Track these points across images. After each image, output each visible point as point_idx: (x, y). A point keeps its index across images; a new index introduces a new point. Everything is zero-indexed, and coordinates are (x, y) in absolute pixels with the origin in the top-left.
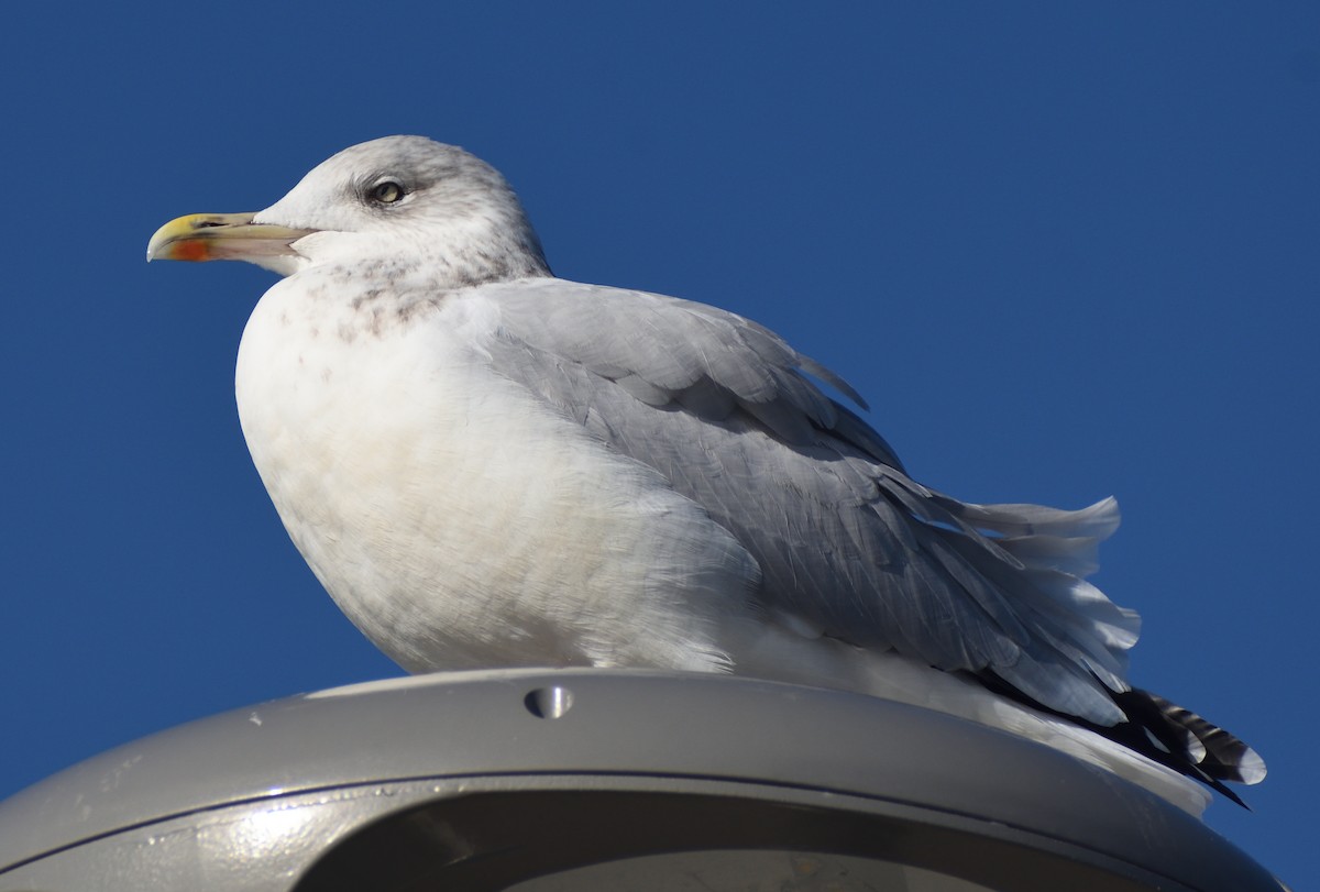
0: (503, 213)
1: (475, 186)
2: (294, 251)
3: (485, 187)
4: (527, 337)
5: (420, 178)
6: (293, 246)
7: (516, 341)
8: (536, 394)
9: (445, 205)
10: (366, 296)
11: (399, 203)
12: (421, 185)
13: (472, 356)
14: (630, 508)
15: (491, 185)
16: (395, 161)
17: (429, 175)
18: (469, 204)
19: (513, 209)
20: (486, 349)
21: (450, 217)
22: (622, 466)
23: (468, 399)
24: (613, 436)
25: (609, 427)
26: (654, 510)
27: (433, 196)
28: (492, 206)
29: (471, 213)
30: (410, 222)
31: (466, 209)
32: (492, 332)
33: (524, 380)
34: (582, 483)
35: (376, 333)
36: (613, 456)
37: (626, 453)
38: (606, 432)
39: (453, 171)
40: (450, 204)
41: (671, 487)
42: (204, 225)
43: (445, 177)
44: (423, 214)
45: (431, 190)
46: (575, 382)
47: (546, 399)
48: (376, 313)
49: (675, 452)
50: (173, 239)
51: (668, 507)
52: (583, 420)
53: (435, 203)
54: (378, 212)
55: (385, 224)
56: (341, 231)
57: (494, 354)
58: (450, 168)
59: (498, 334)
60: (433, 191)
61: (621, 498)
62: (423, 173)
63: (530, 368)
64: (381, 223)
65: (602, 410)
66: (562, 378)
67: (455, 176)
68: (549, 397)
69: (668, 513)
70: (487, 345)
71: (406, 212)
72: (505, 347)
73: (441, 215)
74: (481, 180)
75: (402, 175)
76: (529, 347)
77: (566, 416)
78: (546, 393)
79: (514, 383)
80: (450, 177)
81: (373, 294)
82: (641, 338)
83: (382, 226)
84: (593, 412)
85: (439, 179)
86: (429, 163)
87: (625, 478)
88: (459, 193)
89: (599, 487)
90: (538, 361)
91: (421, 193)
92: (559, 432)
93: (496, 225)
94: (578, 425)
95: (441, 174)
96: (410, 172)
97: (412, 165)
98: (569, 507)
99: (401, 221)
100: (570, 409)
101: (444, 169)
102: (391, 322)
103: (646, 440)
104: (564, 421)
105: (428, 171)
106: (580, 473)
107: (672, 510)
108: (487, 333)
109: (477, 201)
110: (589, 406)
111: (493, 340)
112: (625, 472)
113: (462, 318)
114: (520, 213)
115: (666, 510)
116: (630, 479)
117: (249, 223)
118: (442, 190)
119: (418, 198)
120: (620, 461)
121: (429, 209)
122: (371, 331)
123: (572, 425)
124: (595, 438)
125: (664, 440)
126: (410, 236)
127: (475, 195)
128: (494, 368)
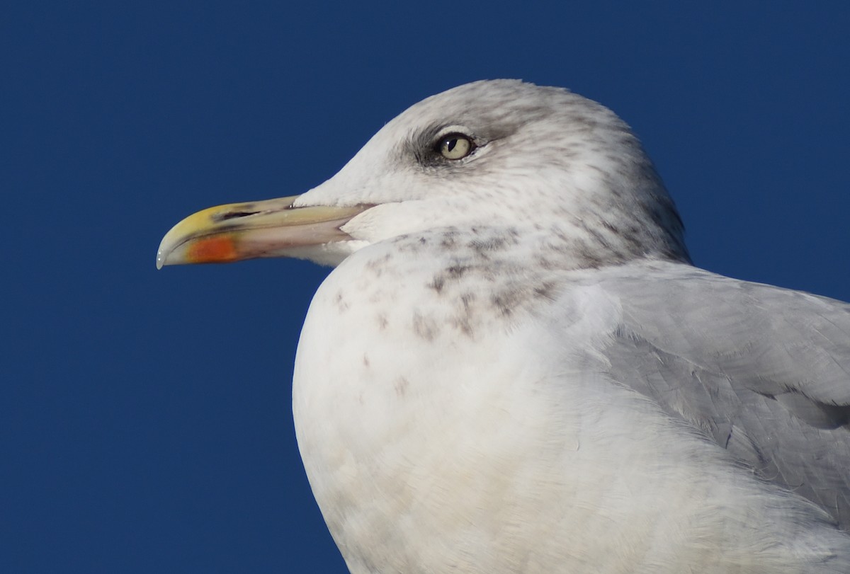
0: (613, 158)
1: (573, 127)
2: (347, 235)
3: (586, 126)
4: (655, 339)
5: (495, 125)
6: (345, 229)
7: (640, 342)
8: (665, 408)
9: (531, 153)
10: (447, 273)
11: (470, 158)
12: (498, 135)
13: (584, 361)
14: (784, 551)
15: (593, 124)
16: (464, 108)
17: (508, 119)
18: (562, 150)
19: (629, 157)
20: (603, 352)
21: (539, 167)
22: (773, 498)
23: (579, 416)
24: (762, 460)
25: (757, 450)
26: (814, 554)
27: (514, 145)
28: (597, 150)
29: (567, 160)
30: (486, 178)
31: (559, 156)
32: (610, 332)
33: (650, 391)
34: (724, 521)
35: (466, 330)
36: (762, 485)
37: (780, 483)
38: (754, 456)
39: (542, 112)
40: (539, 151)
41: (836, 525)
42: (228, 216)
43: (530, 120)
44: (504, 167)
45: (513, 137)
46: (715, 394)
47: (676, 414)
48: (465, 299)
49: (842, 482)
50: (188, 238)
51: (832, 550)
52: (725, 440)
53: (517, 152)
54: (443, 171)
55: (455, 184)
56: (401, 201)
57: (612, 359)
58: (537, 109)
59: (619, 333)
60: (514, 139)
61: (772, 539)
62: (500, 118)
63: (658, 376)
64: (450, 184)
65: (749, 430)
66: (698, 389)
67: (543, 117)
68: (681, 412)
69: (831, 557)
70: (603, 348)
71: (481, 167)
72: (627, 350)
73: (526, 166)
74: (580, 120)
75: (472, 123)
76: (657, 351)
77: (702, 435)
78: (678, 408)
79: (638, 395)
80: (538, 119)
81: (457, 271)
82: (805, 347)
83: (451, 188)
84: (737, 431)
85: (523, 123)
86: (510, 105)
87: (778, 513)
88: (551, 136)
89: (744, 526)
90: (668, 366)
91: (499, 143)
92: (694, 456)
93: (607, 175)
94: (718, 448)
95: (526, 116)
96: (483, 119)
97: (485, 110)
98: (708, 551)
99: (474, 179)
100: (708, 426)
101: (529, 110)
102: (485, 314)
103: (805, 466)
104: (700, 443)
105: (507, 115)
106: (721, 508)
107: (839, 553)
108: (604, 333)
109: (575, 145)
110: (733, 424)
111: (611, 341)
112: (777, 506)
113: (572, 315)
114: (640, 160)
115: (830, 554)
116: (784, 514)
117: (288, 208)
118: (527, 136)
119: (496, 149)
120: (770, 492)
121: (510, 160)
122: (459, 328)
123: (710, 448)
124: (739, 463)
125: (828, 467)
126: (489, 196)
127: (573, 137)
128: (614, 377)
